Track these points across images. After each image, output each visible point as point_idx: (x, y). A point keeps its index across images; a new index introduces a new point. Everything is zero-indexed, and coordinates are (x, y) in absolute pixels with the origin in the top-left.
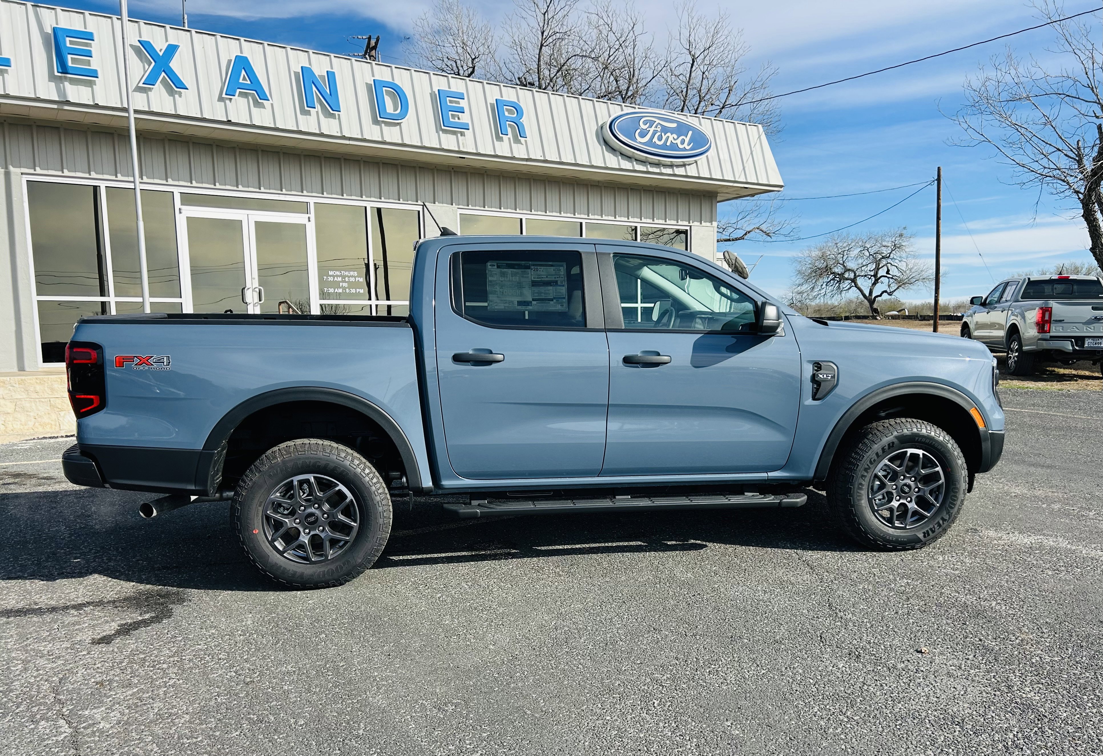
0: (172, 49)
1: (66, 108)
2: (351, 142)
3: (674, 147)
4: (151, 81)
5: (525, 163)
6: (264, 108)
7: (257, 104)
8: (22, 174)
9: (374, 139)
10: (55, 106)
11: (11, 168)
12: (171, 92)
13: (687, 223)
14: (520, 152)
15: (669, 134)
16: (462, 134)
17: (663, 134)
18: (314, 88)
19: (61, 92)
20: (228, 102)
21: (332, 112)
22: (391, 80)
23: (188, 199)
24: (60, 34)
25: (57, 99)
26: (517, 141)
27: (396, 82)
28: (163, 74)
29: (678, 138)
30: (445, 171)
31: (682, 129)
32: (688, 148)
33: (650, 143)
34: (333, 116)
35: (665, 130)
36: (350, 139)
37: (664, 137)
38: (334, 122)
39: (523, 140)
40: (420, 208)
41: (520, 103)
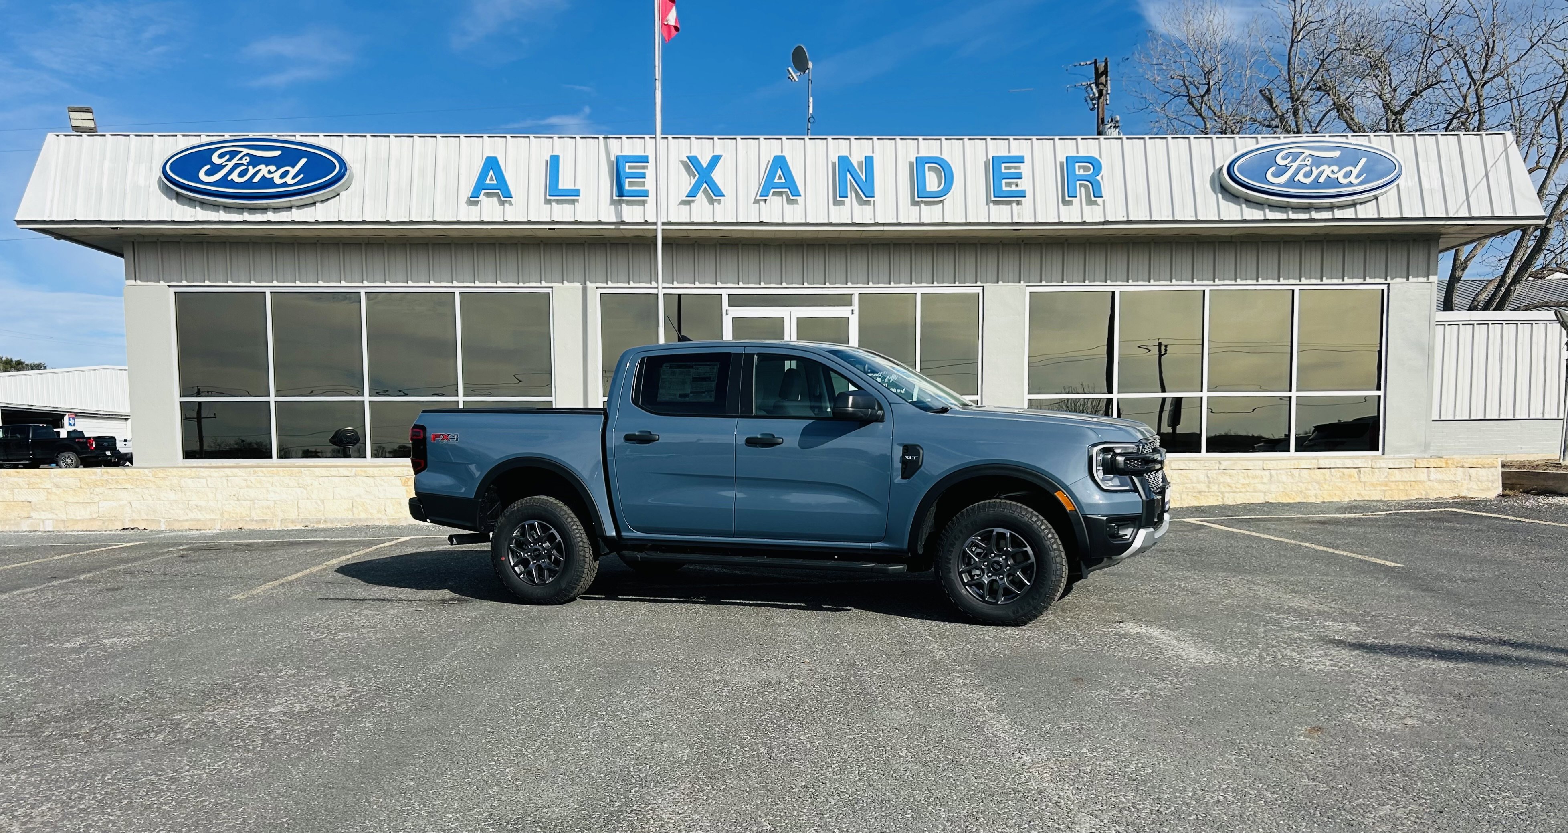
0: (716, 160)
1: (622, 227)
2: (886, 228)
3: (1333, 182)
4: (693, 194)
5: (1101, 227)
6: (797, 203)
7: (790, 202)
8: (597, 288)
9: (910, 222)
10: (613, 227)
11: (588, 283)
12: (711, 202)
13: (1383, 281)
14: (1093, 215)
15: (1325, 167)
16: (1019, 203)
17: (1314, 168)
18: (849, 176)
19: (619, 214)
20: (762, 203)
21: (865, 199)
22: (939, 155)
23: (736, 301)
24: (621, 161)
25: (614, 220)
26: (1090, 203)
27: (944, 157)
28: (705, 185)
29: (1339, 171)
30: (1014, 244)
31: (1349, 157)
32: (1355, 182)
33: (1291, 182)
34: (868, 203)
35: (1318, 162)
36: (884, 225)
37: (1315, 172)
38: (868, 209)
39: (1099, 200)
40: (980, 290)
41: (1100, 156)
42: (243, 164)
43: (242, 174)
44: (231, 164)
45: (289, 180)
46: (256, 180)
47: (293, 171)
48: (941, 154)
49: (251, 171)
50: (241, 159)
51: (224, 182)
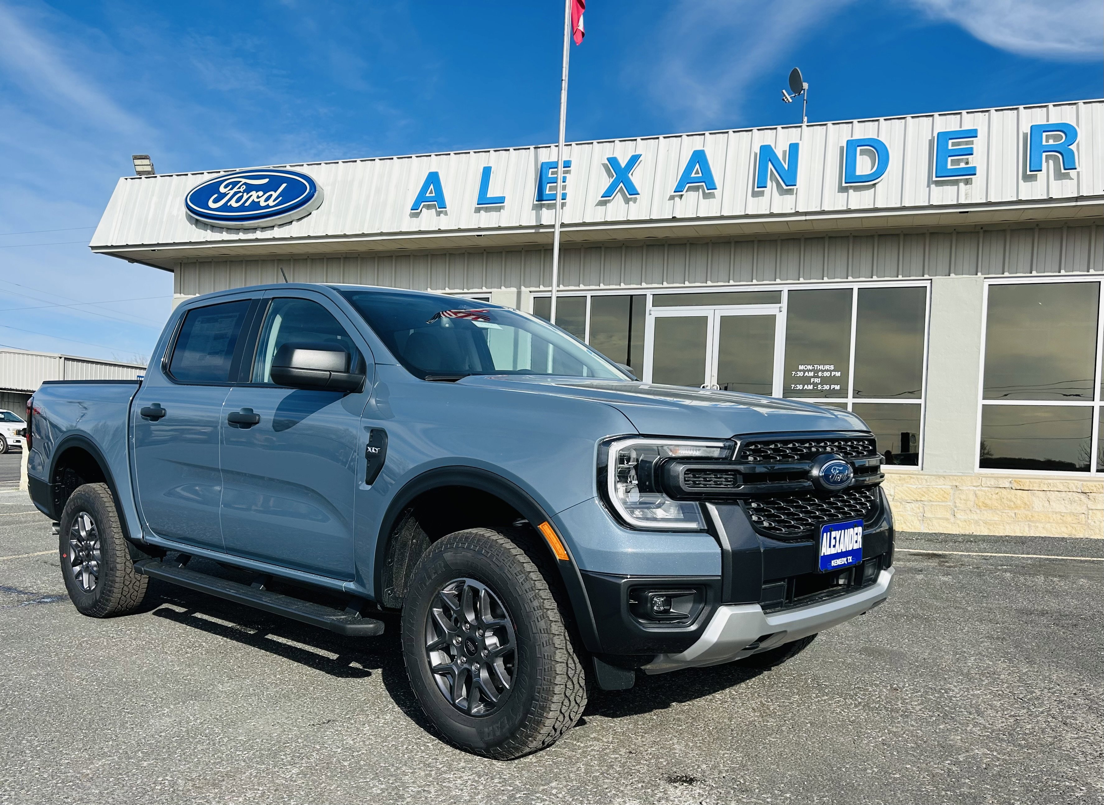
0: (635, 159)
1: (541, 230)
2: (808, 218)
4: (608, 194)
5: (1074, 204)
6: (714, 197)
7: (706, 196)
8: (530, 292)
9: (836, 209)
10: (533, 231)
11: (523, 288)
12: (627, 201)
14: (1063, 190)
16: (967, 182)
18: (770, 166)
19: (538, 217)
20: (677, 199)
21: (785, 187)
22: (876, 138)
23: (660, 300)
25: (534, 224)
26: (1060, 176)
27: (882, 139)
28: (621, 184)
30: (971, 232)
34: (790, 192)
36: (806, 214)
38: (789, 199)
39: (1073, 173)
40: (927, 284)
41: (1078, 125)
42: (240, 192)
43: (237, 201)
44: (232, 192)
45: (271, 203)
46: (247, 204)
47: (275, 195)
48: (878, 137)
49: (245, 196)
50: (239, 188)
51: (225, 208)
